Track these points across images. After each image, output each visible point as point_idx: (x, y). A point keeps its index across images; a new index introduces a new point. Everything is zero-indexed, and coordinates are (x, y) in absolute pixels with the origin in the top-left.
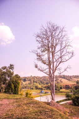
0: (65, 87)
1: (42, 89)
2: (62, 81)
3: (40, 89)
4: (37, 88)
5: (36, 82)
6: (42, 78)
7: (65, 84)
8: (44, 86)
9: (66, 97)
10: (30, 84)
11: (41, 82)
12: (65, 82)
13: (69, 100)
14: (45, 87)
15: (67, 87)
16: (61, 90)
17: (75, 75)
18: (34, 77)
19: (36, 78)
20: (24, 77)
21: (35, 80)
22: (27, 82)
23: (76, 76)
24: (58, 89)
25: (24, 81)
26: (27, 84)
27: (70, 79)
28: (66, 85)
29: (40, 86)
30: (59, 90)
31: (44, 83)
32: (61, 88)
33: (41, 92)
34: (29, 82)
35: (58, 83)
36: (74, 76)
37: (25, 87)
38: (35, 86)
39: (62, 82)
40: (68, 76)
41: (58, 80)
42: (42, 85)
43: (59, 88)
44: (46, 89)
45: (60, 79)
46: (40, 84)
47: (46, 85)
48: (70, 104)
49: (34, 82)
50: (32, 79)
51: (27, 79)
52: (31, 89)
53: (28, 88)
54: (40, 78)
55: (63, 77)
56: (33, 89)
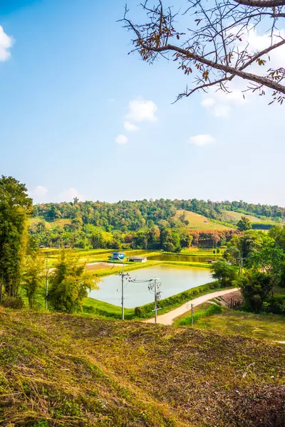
0: (197, 239)
1: (115, 247)
2: (186, 219)
3: (108, 246)
4: (96, 243)
5: (94, 223)
6: (114, 207)
7: (199, 230)
8: (123, 236)
10: (71, 228)
11: (113, 224)
12: (198, 223)
13: (225, 285)
14: (127, 240)
15: (206, 241)
16: (184, 251)
17: (231, 201)
18: (87, 203)
19: (95, 208)
20: (46, 205)
21: (90, 216)
22: (62, 223)
23: (234, 204)
24: (174, 248)
25: (47, 220)
26: (61, 229)
27: (215, 214)
28: (202, 235)
29: (107, 237)
30: (177, 250)
31: (121, 225)
32: (184, 244)
34: (68, 221)
35: (172, 226)
36: (227, 203)
37: (54, 240)
38: (89, 235)
39: (187, 223)
40: (209, 203)
41: (173, 215)
42: (115, 232)
43: (178, 245)
44: (131, 247)
45: (180, 212)
46: (107, 231)
47: (128, 234)
49: (85, 221)
50: (79, 212)
51: (59, 212)
52: (76, 246)
53: (66, 244)
54: (110, 208)
55: (190, 205)
56: (81, 246)
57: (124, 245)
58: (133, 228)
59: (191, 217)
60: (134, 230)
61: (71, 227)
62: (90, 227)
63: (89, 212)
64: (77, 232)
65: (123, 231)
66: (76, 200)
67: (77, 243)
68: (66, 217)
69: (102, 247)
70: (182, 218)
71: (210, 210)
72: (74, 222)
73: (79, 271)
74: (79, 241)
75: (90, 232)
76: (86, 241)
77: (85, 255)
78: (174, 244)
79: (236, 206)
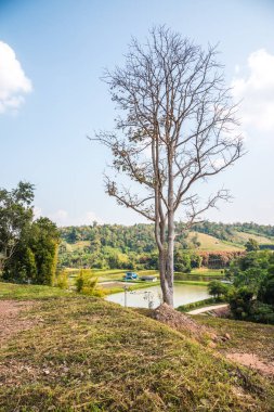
0: (207, 260)
1: (130, 267)
2: (198, 241)
3: (124, 266)
4: (113, 263)
5: (111, 245)
6: (130, 229)
7: (210, 252)
8: (139, 257)
9: (211, 293)
10: (90, 250)
11: (130, 246)
12: (210, 245)
13: (218, 301)
14: (142, 261)
15: (215, 261)
16: (194, 272)
17: (242, 223)
18: (105, 226)
19: (112, 231)
20: (68, 228)
21: (108, 239)
22: (82, 245)
23: (245, 225)
24: (185, 268)
25: (69, 242)
26: (81, 250)
27: (226, 236)
28: (212, 256)
29: (123, 258)
30: (188, 271)
31: (137, 247)
32: (195, 265)
33: (129, 278)
34: (88, 243)
35: (185, 247)
36: (238, 225)
37: (74, 261)
38: (107, 256)
39: (199, 244)
40: (221, 225)
41: (186, 237)
42: (132, 253)
43: (188, 265)
44: (146, 268)
45: (193, 234)
46: (124, 252)
47: (144, 255)
48: (222, 315)
49: (103, 243)
50: (98, 234)
51: (79, 235)
52: (95, 266)
53: (85, 265)
54: (126, 231)
55: (202, 227)
56: (99, 266)
57: (139, 266)
58: (148, 249)
59: (203, 238)
60: (149, 251)
61: (90, 248)
62: (108, 248)
63: (107, 234)
64: (95, 253)
65: (139, 252)
66: (95, 223)
67: (96, 263)
68: (85, 240)
69: (118, 267)
70: (194, 240)
71: (222, 232)
72: (93, 244)
73: (93, 284)
74: (97, 261)
75: (108, 254)
76: (104, 262)
78: (185, 265)
79: (246, 228)
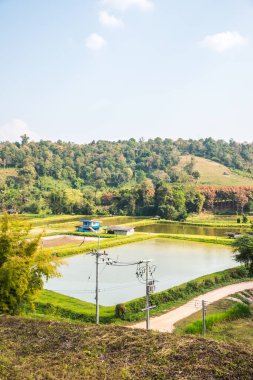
0: (211, 201)
1: (86, 211)
2: (194, 169)
3: (76, 210)
4: (57, 205)
5: (53, 174)
6: (84, 150)
7: (216, 187)
8: (99, 195)
10: (17, 182)
11: (83, 176)
12: (213, 176)
14: (105, 202)
16: (192, 219)
18: (42, 143)
19: (55, 151)
21: (48, 164)
22: (3, 174)
24: (177, 214)
26: (2, 183)
27: (240, 161)
28: (220, 194)
29: (74, 196)
30: (181, 218)
31: (95, 178)
32: (192, 208)
33: (86, 229)
34: (13, 172)
35: (174, 179)
38: (47, 193)
39: (196, 175)
40: (233, 144)
41: (175, 163)
42: (87, 188)
43: (182, 208)
44: (111, 212)
45: (186, 159)
46: (75, 187)
49: (40, 171)
50: (30, 157)
52: (26, 210)
53: (9, 207)
55: (202, 147)
56: (33, 210)
57: (100, 208)
58: (114, 182)
59: (203, 165)
60: (115, 185)
61: (17, 180)
62: (47, 180)
63: (45, 157)
64: (27, 189)
65: (99, 187)
66: (25, 139)
67: (27, 205)
68: (8, 166)
69: (66, 212)
70: (189, 168)
72: (23, 173)
73: (30, 249)
74: (30, 202)
75: (48, 189)
76: (42, 202)
77: (39, 224)
78: (177, 208)
